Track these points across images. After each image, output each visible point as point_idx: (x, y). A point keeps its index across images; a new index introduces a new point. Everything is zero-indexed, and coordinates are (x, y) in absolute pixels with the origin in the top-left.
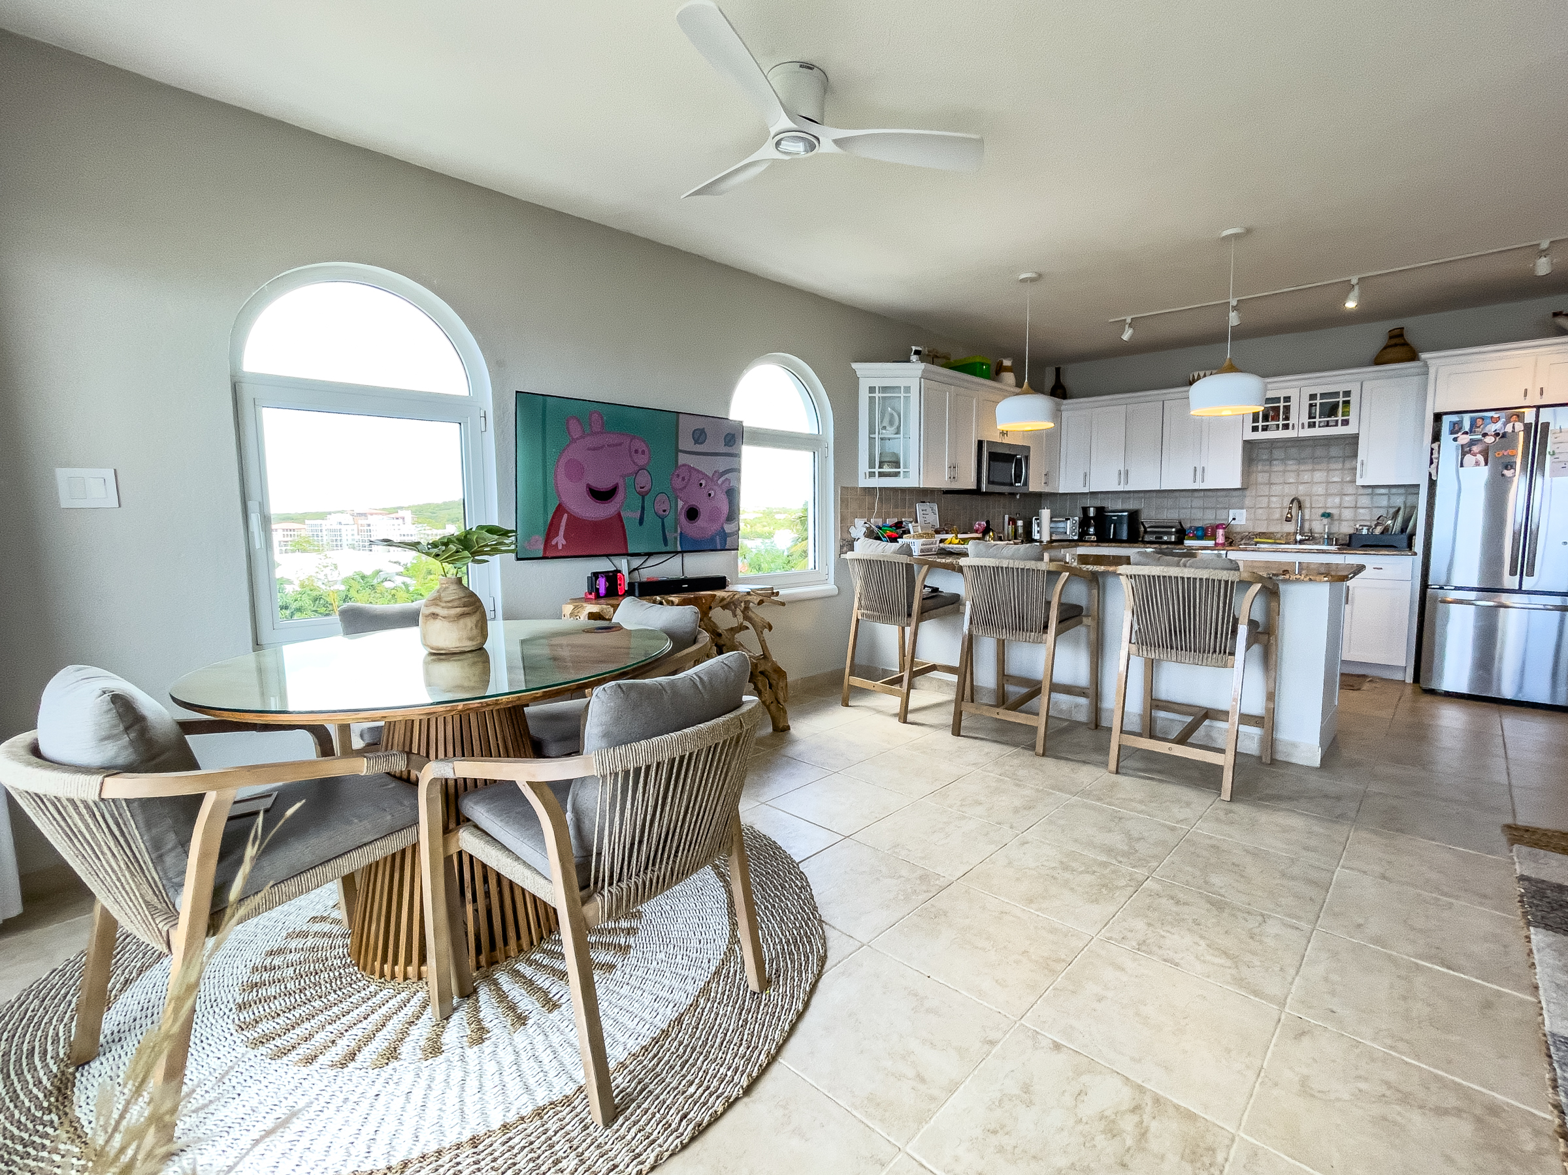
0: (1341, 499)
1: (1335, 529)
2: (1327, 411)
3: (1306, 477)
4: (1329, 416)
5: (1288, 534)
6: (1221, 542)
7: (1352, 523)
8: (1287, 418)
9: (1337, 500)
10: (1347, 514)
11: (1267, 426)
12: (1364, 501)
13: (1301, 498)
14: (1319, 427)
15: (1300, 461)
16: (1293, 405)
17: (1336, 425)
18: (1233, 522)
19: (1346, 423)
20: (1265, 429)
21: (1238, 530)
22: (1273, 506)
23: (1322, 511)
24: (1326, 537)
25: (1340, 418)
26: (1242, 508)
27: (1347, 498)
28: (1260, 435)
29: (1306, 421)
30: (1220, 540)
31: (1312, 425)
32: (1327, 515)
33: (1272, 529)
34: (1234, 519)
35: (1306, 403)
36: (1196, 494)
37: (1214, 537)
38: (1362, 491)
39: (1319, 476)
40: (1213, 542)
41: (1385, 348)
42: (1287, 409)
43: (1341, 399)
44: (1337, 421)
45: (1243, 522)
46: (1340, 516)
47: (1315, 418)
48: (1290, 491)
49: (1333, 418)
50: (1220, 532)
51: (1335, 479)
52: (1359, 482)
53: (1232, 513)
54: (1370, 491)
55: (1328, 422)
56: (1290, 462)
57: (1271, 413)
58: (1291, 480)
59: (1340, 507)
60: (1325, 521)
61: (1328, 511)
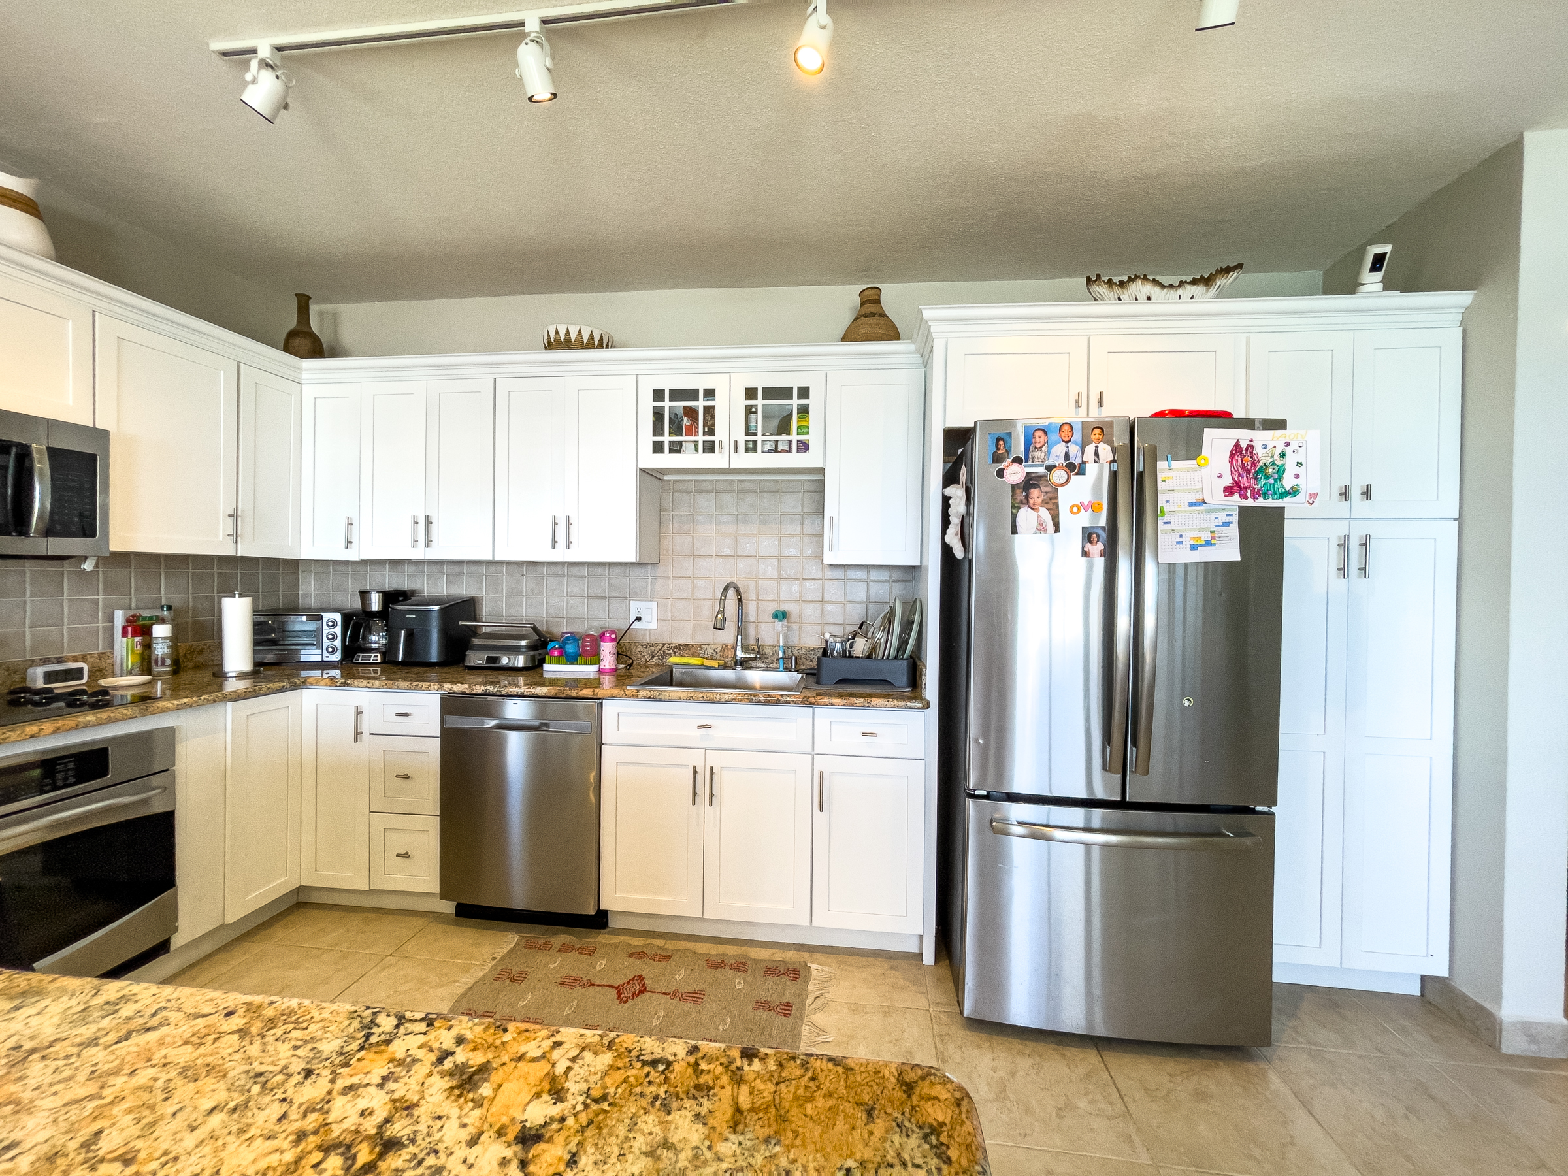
0: (801, 586)
1: (794, 640)
2: (775, 423)
3: (749, 547)
4: (779, 433)
5: (725, 647)
6: (607, 667)
7: (818, 628)
8: (711, 432)
9: (795, 587)
10: (810, 612)
11: (680, 443)
12: (834, 591)
13: (740, 584)
14: (763, 452)
15: (742, 518)
16: (720, 403)
17: (790, 450)
18: (637, 625)
19: (804, 446)
20: (676, 449)
21: (648, 639)
22: (701, 596)
23: (772, 607)
24: (781, 655)
25: (794, 437)
26: (652, 599)
27: (809, 585)
28: (666, 460)
29: (742, 439)
30: (608, 662)
31: (751, 448)
32: (781, 616)
33: (699, 639)
34: (638, 619)
35: (741, 402)
36: (575, 570)
37: (593, 655)
38: (829, 574)
39: (768, 545)
40: (595, 668)
41: (857, 319)
42: (710, 411)
43: (795, 402)
44: (790, 442)
45: (653, 625)
46: (800, 616)
47: (755, 434)
48: (724, 572)
49: (784, 437)
50: (607, 648)
51: (793, 552)
52: (829, 558)
53: (636, 608)
54: (839, 574)
55: (777, 442)
56: (725, 518)
57: (686, 422)
58: (727, 552)
59: (800, 600)
60: (779, 625)
61: (784, 607)
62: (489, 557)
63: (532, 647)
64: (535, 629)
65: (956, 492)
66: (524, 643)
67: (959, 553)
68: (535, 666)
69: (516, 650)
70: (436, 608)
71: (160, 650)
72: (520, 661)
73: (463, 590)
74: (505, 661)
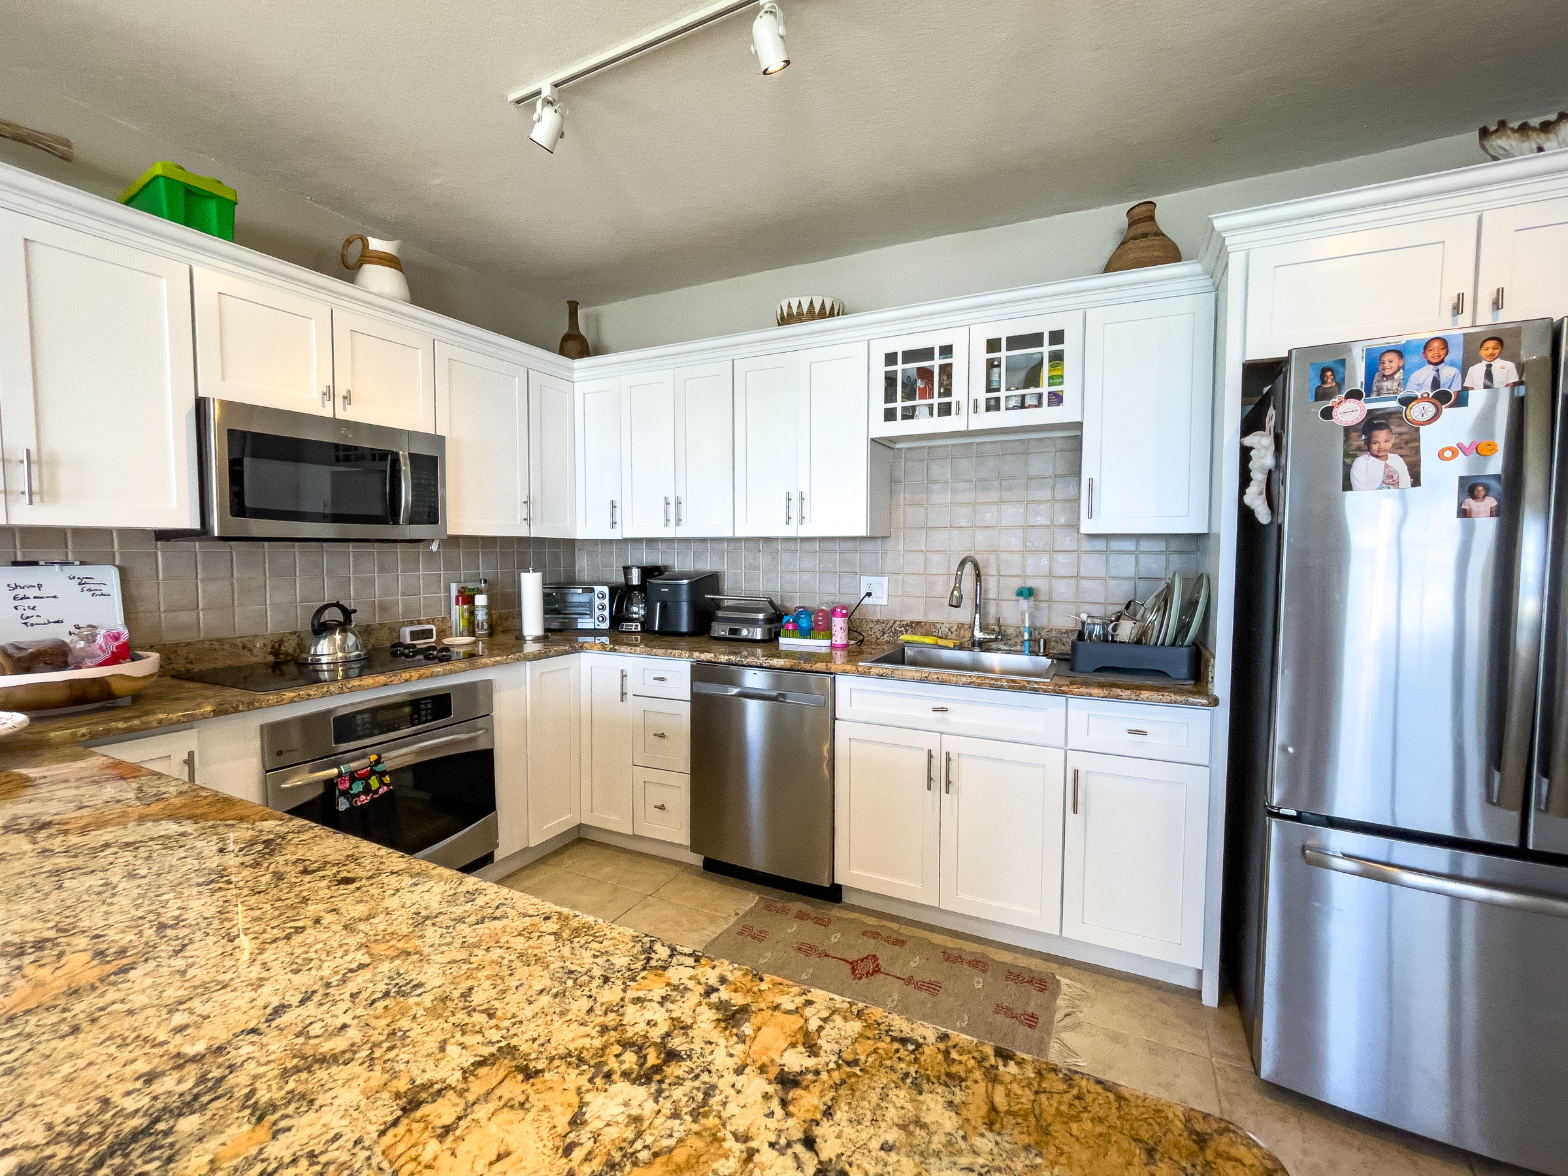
0: (1051, 560)
1: (1042, 621)
2: (1021, 376)
3: (989, 516)
4: (1026, 387)
5: (960, 626)
6: (839, 642)
7: (1072, 608)
8: (947, 392)
9: (1044, 561)
10: (1063, 589)
11: (914, 408)
12: (1093, 565)
13: (979, 558)
14: (1007, 409)
15: (981, 485)
16: (958, 361)
17: (1040, 405)
18: (867, 601)
19: (1056, 399)
20: (909, 414)
21: (878, 616)
22: (934, 571)
23: (1017, 583)
24: (1026, 636)
25: (1045, 389)
26: (882, 574)
27: (1061, 558)
28: (900, 428)
29: (982, 396)
30: (840, 637)
31: (993, 406)
32: (1027, 593)
33: (932, 617)
34: (869, 594)
35: (981, 356)
36: (807, 545)
37: (826, 630)
38: (1087, 545)
39: (1012, 514)
40: (827, 643)
41: (1123, 243)
42: (946, 370)
43: (1046, 349)
44: (1040, 396)
45: (884, 602)
46: (1050, 594)
47: (998, 390)
48: (960, 545)
49: (1033, 390)
50: (839, 624)
51: (1041, 520)
52: (1087, 527)
53: (866, 582)
54: (1100, 545)
55: (1023, 397)
56: (961, 486)
57: (920, 384)
58: (963, 522)
59: (1050, 575)
60: (1024, 604)
61: (1031, 583)
62: (730, 535)
63: (768, 621)
64: (771, 602)
65: (1261, 442)
66: (761, 616)
67: (1263, 515)
68: (772, 639)
69: (754, 623)
70: (685, 582)
71: (481, 616)
72: (758, 634)
73: (707, 565)
74: (744, 633)
